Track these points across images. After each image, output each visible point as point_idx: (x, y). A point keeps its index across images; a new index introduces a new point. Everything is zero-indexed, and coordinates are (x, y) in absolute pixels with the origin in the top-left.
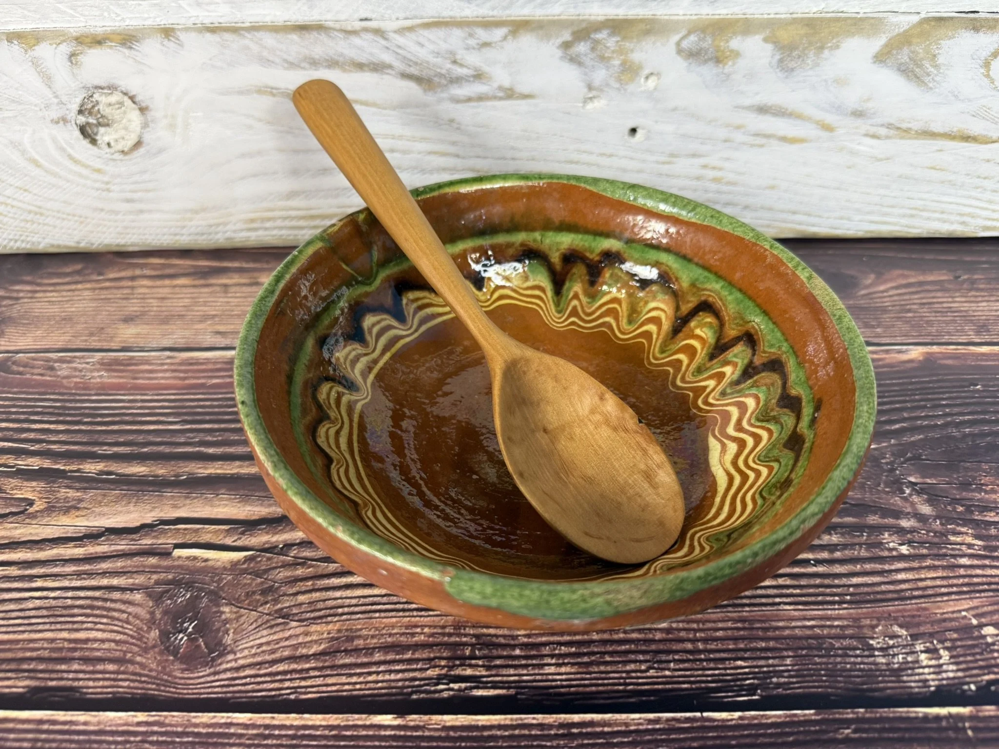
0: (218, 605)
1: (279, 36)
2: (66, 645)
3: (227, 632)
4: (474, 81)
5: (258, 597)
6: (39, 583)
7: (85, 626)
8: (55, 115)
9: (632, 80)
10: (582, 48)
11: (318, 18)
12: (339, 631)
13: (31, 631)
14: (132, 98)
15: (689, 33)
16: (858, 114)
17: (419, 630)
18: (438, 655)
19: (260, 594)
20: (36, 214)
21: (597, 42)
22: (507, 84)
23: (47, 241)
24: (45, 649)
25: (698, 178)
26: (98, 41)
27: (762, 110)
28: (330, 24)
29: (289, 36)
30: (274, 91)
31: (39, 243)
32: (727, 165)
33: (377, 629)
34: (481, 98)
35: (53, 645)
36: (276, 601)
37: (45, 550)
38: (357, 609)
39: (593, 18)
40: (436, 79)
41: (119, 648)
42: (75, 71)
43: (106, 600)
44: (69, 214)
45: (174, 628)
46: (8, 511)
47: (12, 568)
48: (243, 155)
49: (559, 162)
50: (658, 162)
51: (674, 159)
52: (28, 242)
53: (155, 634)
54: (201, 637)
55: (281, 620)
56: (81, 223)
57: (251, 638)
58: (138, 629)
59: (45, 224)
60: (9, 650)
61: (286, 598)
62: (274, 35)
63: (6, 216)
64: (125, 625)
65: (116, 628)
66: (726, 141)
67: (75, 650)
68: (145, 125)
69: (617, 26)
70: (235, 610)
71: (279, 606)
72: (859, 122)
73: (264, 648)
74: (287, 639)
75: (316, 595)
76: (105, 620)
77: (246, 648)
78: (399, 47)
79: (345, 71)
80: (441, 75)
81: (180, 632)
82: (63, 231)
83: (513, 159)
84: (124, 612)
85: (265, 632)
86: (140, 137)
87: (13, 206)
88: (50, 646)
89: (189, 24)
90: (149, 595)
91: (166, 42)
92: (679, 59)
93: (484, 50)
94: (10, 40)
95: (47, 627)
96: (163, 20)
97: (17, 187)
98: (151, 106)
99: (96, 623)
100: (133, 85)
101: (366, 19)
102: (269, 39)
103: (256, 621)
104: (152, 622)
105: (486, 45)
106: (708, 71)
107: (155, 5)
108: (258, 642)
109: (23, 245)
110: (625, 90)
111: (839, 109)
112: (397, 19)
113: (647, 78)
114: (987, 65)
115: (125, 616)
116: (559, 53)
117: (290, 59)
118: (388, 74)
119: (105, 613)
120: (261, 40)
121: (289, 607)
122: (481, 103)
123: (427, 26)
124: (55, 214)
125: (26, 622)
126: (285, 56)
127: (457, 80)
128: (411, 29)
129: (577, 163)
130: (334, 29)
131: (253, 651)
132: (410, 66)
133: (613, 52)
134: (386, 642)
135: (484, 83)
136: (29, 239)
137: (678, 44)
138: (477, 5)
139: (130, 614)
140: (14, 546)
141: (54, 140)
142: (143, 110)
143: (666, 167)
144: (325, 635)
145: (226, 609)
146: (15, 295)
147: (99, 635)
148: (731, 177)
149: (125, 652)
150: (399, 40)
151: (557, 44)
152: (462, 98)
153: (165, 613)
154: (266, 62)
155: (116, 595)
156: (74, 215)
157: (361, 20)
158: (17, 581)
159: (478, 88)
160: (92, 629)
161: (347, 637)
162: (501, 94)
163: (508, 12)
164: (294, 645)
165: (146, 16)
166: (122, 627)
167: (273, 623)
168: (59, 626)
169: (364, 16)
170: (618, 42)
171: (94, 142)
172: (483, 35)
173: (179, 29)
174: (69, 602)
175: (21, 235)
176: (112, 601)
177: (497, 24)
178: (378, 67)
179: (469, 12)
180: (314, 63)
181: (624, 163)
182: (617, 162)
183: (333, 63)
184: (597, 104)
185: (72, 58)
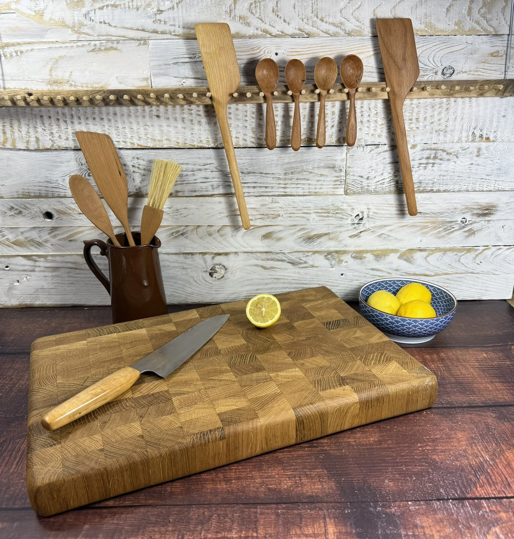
1: (261, 254)
8: (204, 270)
9: (341, 263)
10: (329, 256)
11: (271, 250)
14: (224, 267)
15: (354, 253)
16: (397, 270)
20: (191, 294)
21: (333, 255)
22: (312, 264)
26: (219, 254)
27: (373, 269)
29: (264, 254)
30: (258, 266)
34: (306, 267)
39: (332, 250)
42: (213, 261)
44: (199, 294)
48: (247, 280)
63: (183, 294)
68: (225, 273)
69: (337, 252)
72: (397, 272)
79: (275, 261)
80: (297, 262)
86: (224, 275)
87: (186, 292)
89: (242, 251)
91: (235, 255)
92: (352, 258)
93: (307, 257)
94: (200, 254)
96: (235, 250)
97: (189, 287)
98: (228, 269)
100: (225, 264)
101: (281, 251)
102: (259, 255)
106: (359, 261)
107: (235, 247)
110: (340, 265)
111: (392, 269)
112: (288, 250)
113: (344, 263)
114: (426, 258)
116: (324, 258)
117: (263, 259)
118: (285, 262)
120: (257, 255)
123: (295, 252)
124: (196, 294)
127: (300, 263)
128: (291, 253)
130: (274, 253)
132: (290, 260)
133: (337, 257)
135: (307, 264)
137: (351, 255)
141: (202, 276)
142: (226, 269)
150: (288, 255)
151: (324, 256)
152: (301, 267)
154: (257, 259)
156: (201, 294)
159: (305, 265)
162: (311, 266)
163: (313, 249)
165: (232, 249)
170: (337, 255)
171: (212, 276)
172: (307, 254)
173: (239, 252)
177: (310, 252)
178: (282, 261)
179: (304, 249)
180: (268, 260)
181: (340, 282)
182: (338, 282)
183: (272, 260)
184: (333, 269)
185: (213, 258)
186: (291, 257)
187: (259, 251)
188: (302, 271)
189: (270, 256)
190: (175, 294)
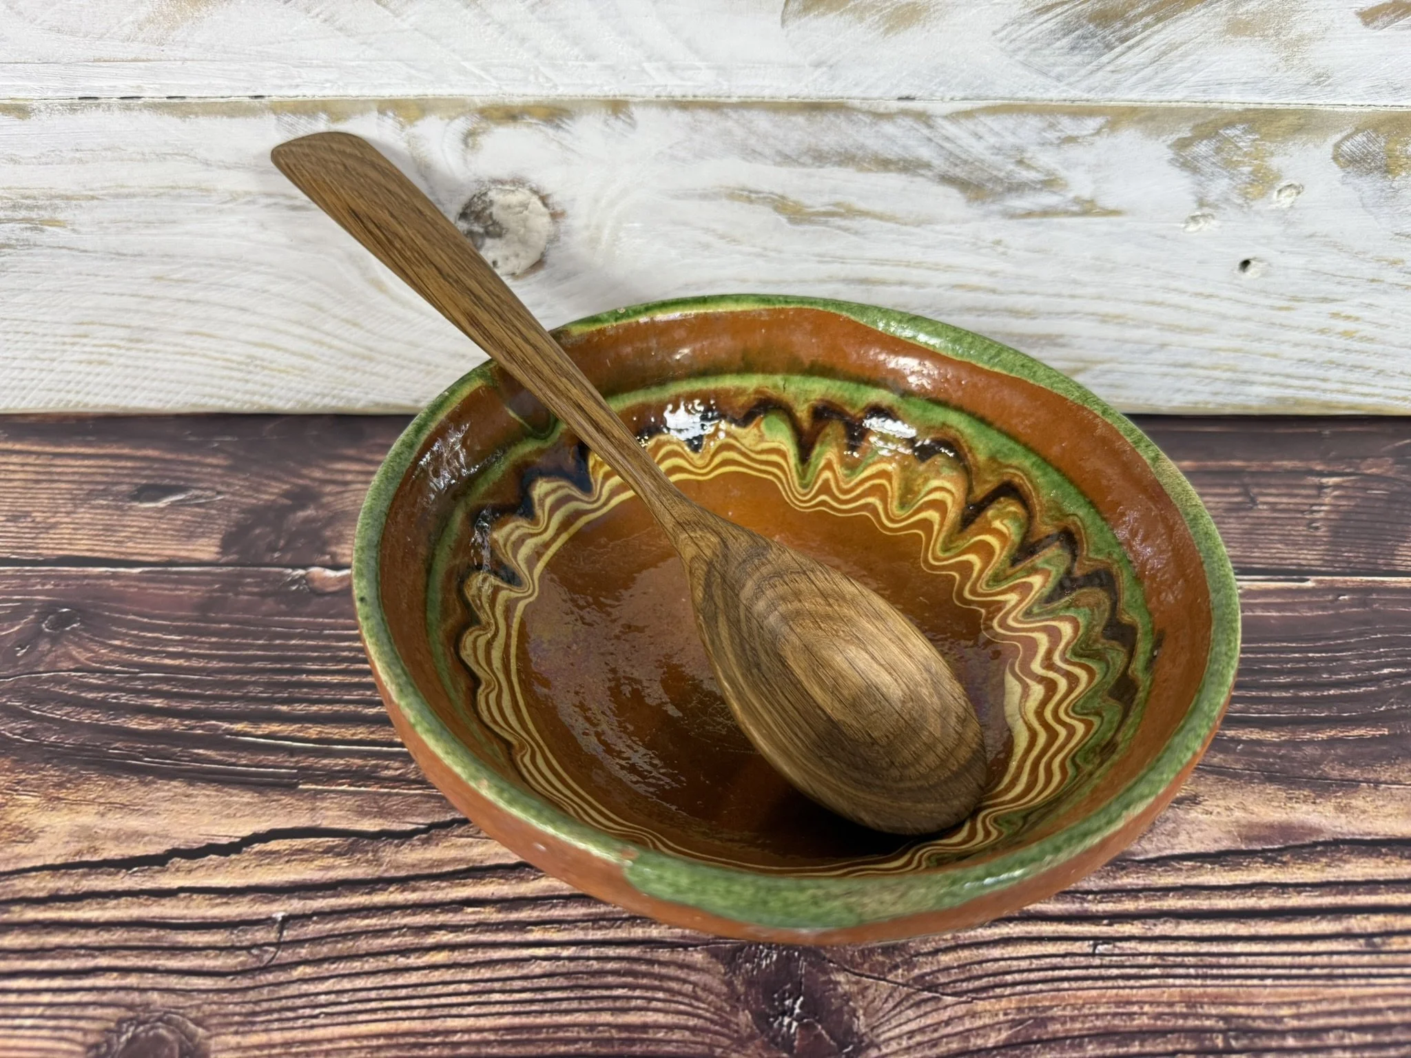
0: (826, 972)
1: (779, 118)
2: (615, 1034)
3: (853, 1012)
4: (1041, 189)
5: (881, 958)
6: (536, 935)
7: (633, 1003)
9: (1262, 195)
10: (1203, 148)
11: (840, 94)
12: (1020, 1010)
13: (552, 1012)
14: (544, 200)
15: (1357, 131)
17: (1135, 1009)
18: (1179, 1047)
19: (883, 954)
20: (364, 358)
21: (1227, 139)
22: (1086, 194)
23: (371, 397)
24: (586, 1040)
25: (1322, 331)
26: (510, 115)
28: (857, 103)
29: (793, 118)
30: (753, 196)
31: (358, 400)
32: (1367, 314)
33: (1073, 1006)
34: (1046, 213)
35: (595, 1035)
36: (910, 965)
37: (528, 881)
38: (1033, 976)
39: (1226, 106)
40: (990, 185)
41: (699, 1039)
42: (469, 157)
43: (651, 962)
44: (412, 361)
45: (773, 1007)
46: (449, 817)
47: (488, 909)
49: (1135, 302)
50: (1272, 308)
51: (1296, 304)
52: (342, 398)
53: (745, 1017)
54: (819, 1021)
55: (926, 994)
56: (428, 373)
57: (894, 1023)
58: (717, 1009)
59: (372, 374)
60: (529, 1042)
61: (922, 959)
62: (771, 115)
63: (316, 360)
64: (696, 1004)
65: (682, 1007)
66: (1373, 281)
67: (632, 1042)
68: (554, 238)
69: (1255, 120)
70: (854, 978)
71: (916, 972)
73: (918, 1038)
74: (947, 1023)
75: (965, 954)
76: (660, 995)
77: (891, 1039)
78: (947, 139)
79: (861, 170)
80: (997, 180)
81: (784, 1014)
82: (398, 383)
83: (1073, 297)
84: (685, 981)
85: (910, 1013)
86: (543, 255)
87: (331, 347)
88: (589, 1035)
89: (652, 95)
90: (715, 954)
91: (612, 121)
92: (1334, 165)
93: (1065, 147)
94: (382, 112)
95: (575, 1005)
96: (612, 88)
97: (343, 320)
98: (569, 212)
99: (650, 1000)
100: (549, 180)
101: (908, 98)
102: (762, 121)
103: (890, 995)
104: (733, 997)
105: (1071, 140)
106: (1369, 185)
107: (607, 67)
108: (906, 1028)
109: (334, 403)
110: (1250, 207)
112: (952, 99)
113: (1280, 191)
115: (688, 988)
116: (1170, 154)
117: (787, 150)
118: (922, 175)
119: (657, 983)
120: (751, 122)
121: (932, 973)
122: (1045, 220)
123: (993, 111)
124: (391, 359)
125: (539, 996)
126: (780, 146)
127: (1017, 188)
128: (968, 114)
129: (1160, 304)
130: (859, 110)
131: (904, 1043)
132: (956, 165)
133: (1246, 154)
134: (1095, 1027)
135: (1055, 193)
136: (345, 393)
137: (1337, 146)
138: (1069, 84)
139: (695, 984)
140: (479, 874)
142: (555, 216)
143: (1283, 313)
144: (1001, 1018)
145: (841, 978)
146: (339, 477)
147: (661, 1018)
148: (1368, 330)
149: (711, 1046)
150: (950, 129)
151: (1169, 142)
152: (1018, 211)
153: (750, 983)
154: (751, 154)
155: (664, 954)
156: (419, 363)
157: (900, 99)
158: (502, 930)
160: (647, 1009)
161: (1035, 1019)
162: (1075, 208)
163: (1110, 95)
164: (960, 1033)
165: (590, 82)
166: (691, 1005)
167: (917, 998)
168: (592, 1004)
169: (905, 93)
170: (1255, 140)
172: (1068, 126)
173: (635, 104)
174: (595, 965)
175: (334, 389)
176: (661, 963)
177: (1091, 112)
178: (909, 166)
179: (1055, 93)
180: (820, 157)
181: (1225, 307)
182: (1214, 306)
183: (847, 159)
184: (1205, 226)
185: (469, 138)
186: (967, 140)
187: (767, 94)
188: (1018, 235)
189: (835, 132)
190: (268, 354)
